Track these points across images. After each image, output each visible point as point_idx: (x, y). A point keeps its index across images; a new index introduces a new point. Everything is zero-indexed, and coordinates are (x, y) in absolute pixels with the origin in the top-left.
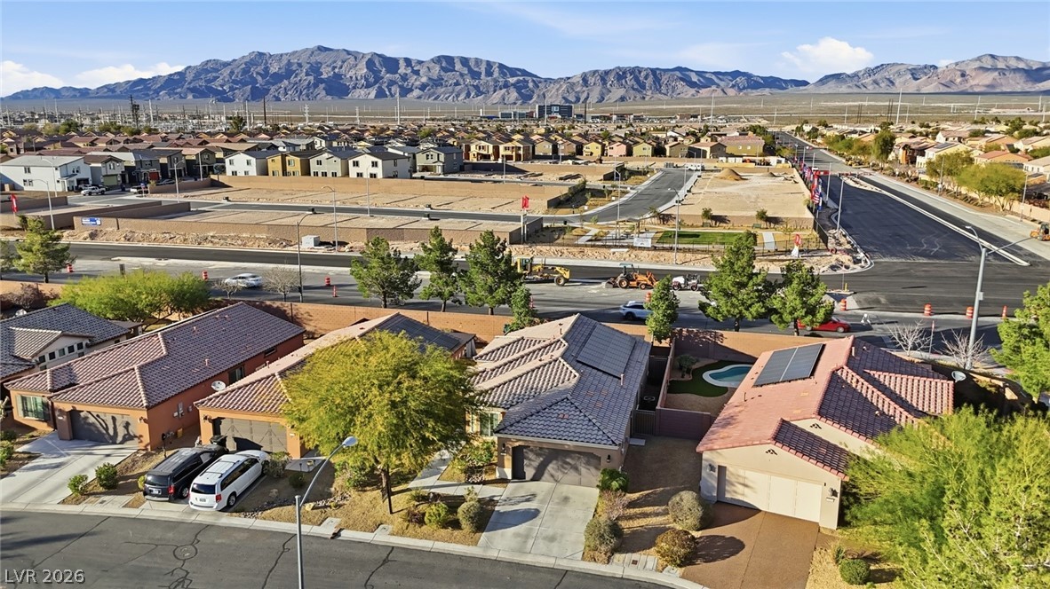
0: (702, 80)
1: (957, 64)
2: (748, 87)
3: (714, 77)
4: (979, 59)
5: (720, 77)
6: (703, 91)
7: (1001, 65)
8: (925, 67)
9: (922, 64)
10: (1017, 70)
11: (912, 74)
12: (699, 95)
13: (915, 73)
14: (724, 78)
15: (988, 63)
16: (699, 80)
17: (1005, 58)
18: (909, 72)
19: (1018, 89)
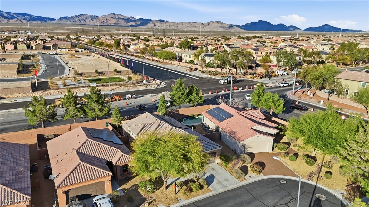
0: (9, 16)
1: (104, 16)
2: (31, 20)
3: (15, 15)
4: (110, 14)
5: (18, 15)
6: (11, 20)
7: (117, 17)
8: (95, 16)
9: (94, 15)
10: (122, 19)
11: (91, 18)
12: (10, 22)
13: (92, 18)
14: (20, 16)
15: (113, 16)
16: (8, 16)
17: (118, 15)
18: (90, 18)
19: (123, 25)
